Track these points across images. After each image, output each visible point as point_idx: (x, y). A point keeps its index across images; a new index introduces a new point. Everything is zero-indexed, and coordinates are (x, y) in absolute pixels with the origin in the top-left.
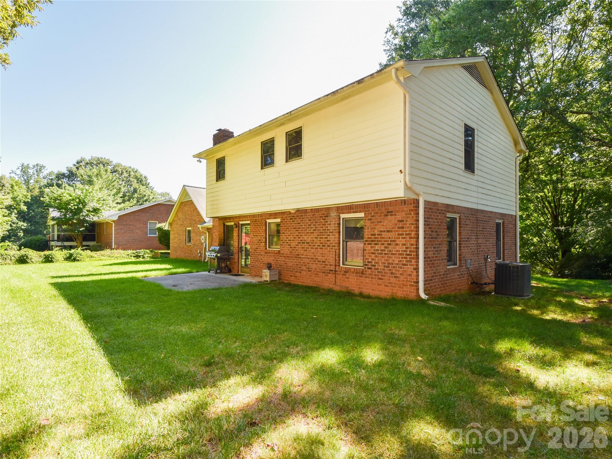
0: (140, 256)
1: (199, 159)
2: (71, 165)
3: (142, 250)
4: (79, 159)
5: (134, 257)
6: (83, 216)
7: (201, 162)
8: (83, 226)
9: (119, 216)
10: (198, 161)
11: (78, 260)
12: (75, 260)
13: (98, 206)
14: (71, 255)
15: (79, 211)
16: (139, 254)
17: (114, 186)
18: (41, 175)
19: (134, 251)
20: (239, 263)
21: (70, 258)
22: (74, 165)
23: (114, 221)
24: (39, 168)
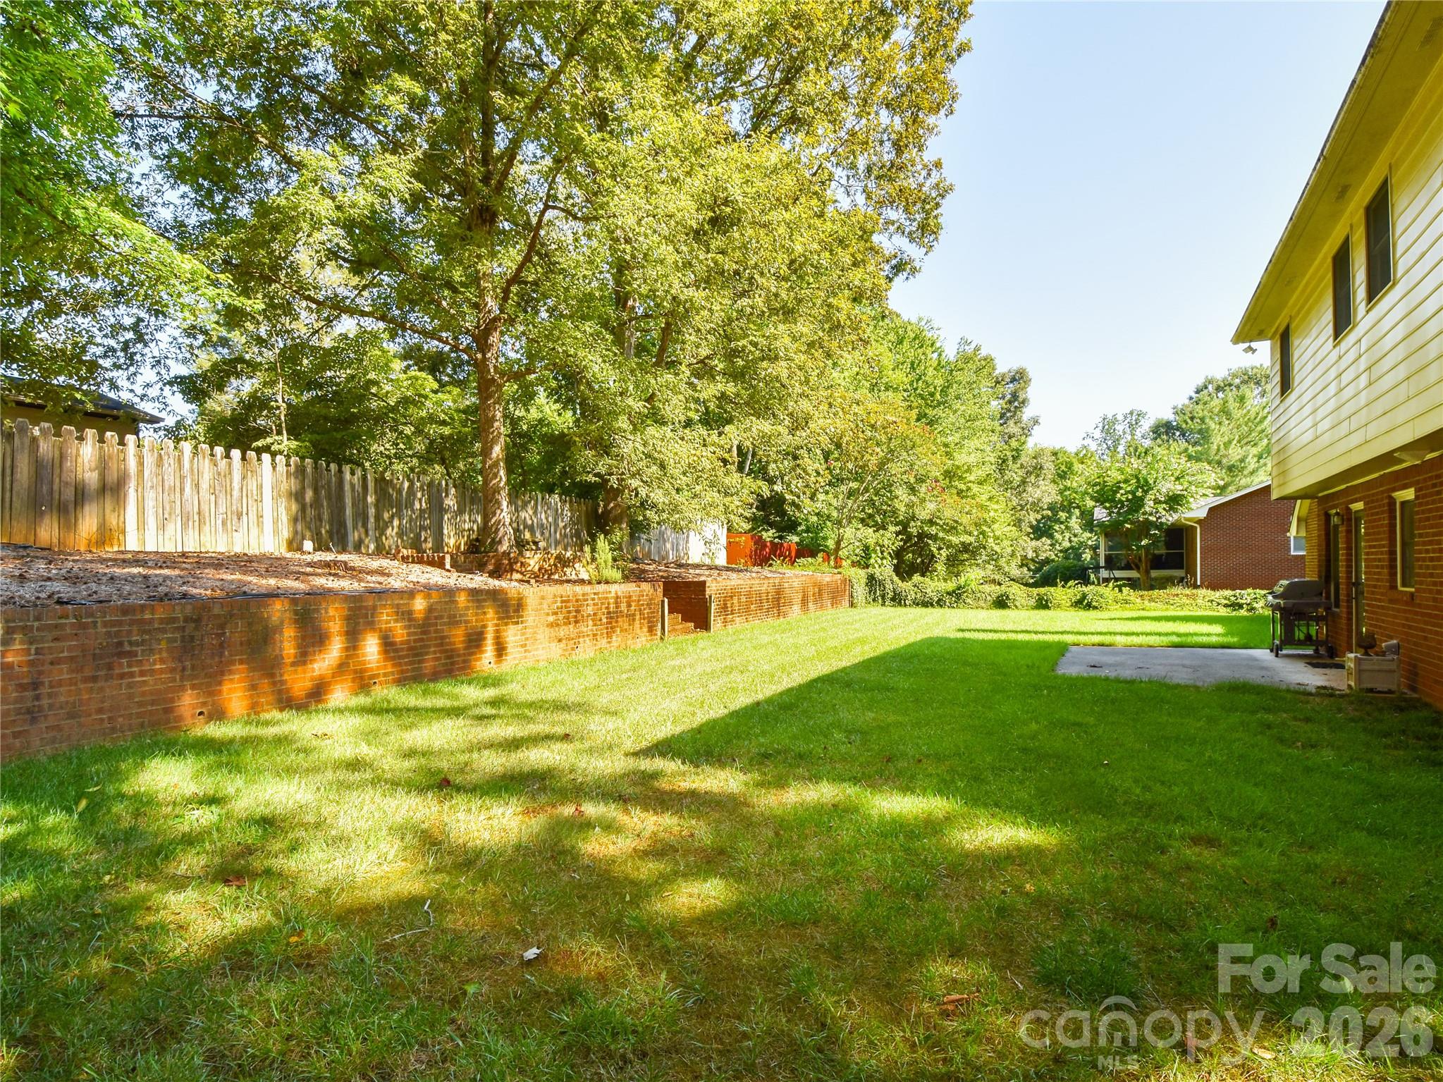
0: (1241, 606)
1: (1247, 345)
2: (1182, 401)
3: (1250, 590)
4: (1200, 381)
5: (1226, 606)
6: (1144, 513)
7: (1254, 351)
8: (1147, 535)
9: (1211, 510)
10: (1246, 350)
11: (1095, 608)
12: (1089, 606)
13: (1178, 488)
14: (1084, 596)
15: (1137, 504)
16: (1240, 601)
17: (1263, 431)
18: (1138, 433)
19: (1228, 593)
20: (1350, 631)
21: (1082, 603)
22: (1191, 398)
23: (1200, 522)
24: (1135, 418)
